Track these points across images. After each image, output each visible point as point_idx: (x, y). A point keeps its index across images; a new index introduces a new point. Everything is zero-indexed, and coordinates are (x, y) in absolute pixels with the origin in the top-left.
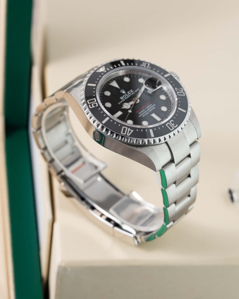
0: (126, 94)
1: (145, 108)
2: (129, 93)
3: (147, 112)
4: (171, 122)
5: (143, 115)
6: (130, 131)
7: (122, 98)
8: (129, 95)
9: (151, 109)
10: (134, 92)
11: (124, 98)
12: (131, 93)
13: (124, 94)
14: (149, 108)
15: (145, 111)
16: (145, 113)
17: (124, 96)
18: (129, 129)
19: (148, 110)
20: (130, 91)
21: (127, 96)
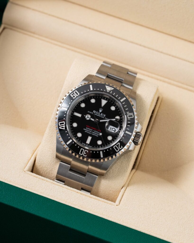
0: (99, 113)
1: (94, 130)
2: (101, 114)
3: (91, 133)
4: (86, 151)
5: (87, 131)
6: (63, 128)
7: (94, 111)
8: (100, 115)
9: (96, 134)
10: (105, 117)
11: (96, 113)
12: (103, 116)
13: (99, 112)
14: (95, 132)
15: (91, 131)
16: (89, 132)
17: (97, 113)
18: (64, 126)
19: (94, 133)
20: (104, 115)
21: (98, 114)
